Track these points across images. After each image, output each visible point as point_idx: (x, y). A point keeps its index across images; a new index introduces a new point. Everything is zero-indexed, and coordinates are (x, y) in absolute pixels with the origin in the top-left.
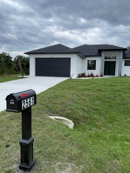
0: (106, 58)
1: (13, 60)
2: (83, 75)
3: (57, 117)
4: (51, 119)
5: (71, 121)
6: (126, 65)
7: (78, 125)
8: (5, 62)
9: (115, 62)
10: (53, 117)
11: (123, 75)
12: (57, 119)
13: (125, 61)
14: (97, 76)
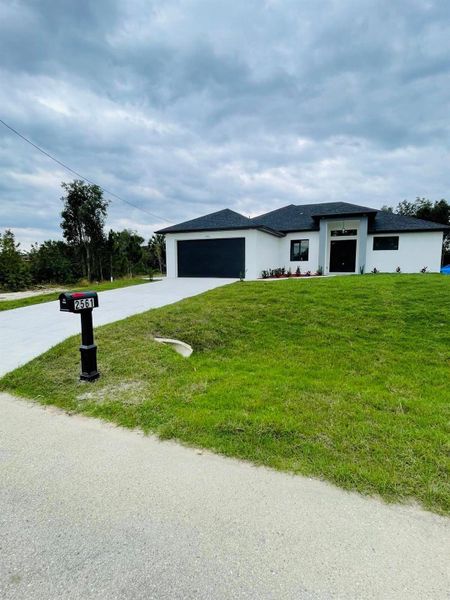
0: (333, 233)
1: (145, 244)
2: (279, 273)
3: (167, 340)
4: (157, 343)
5: (189, 347)
6: (376, 248)
7: (198, 353)
8: (127, 249)
9: (355, 241)
10: (160, 340)
11: (368, 270)
12: (167, 343)
13: (375, 239)
14: (308, 275)
